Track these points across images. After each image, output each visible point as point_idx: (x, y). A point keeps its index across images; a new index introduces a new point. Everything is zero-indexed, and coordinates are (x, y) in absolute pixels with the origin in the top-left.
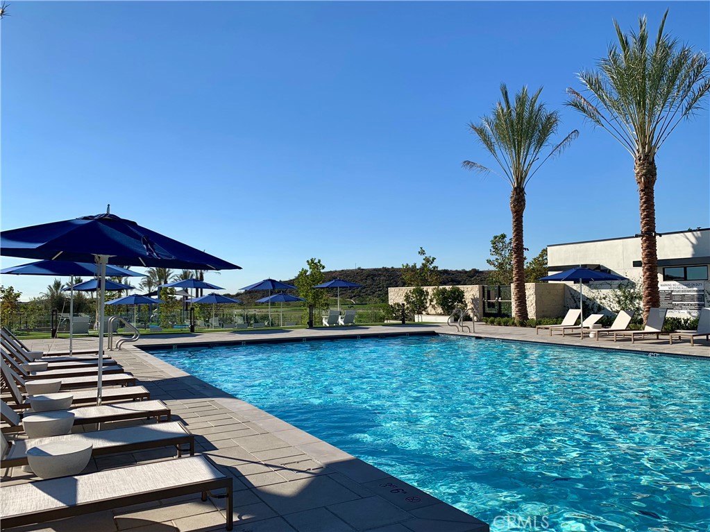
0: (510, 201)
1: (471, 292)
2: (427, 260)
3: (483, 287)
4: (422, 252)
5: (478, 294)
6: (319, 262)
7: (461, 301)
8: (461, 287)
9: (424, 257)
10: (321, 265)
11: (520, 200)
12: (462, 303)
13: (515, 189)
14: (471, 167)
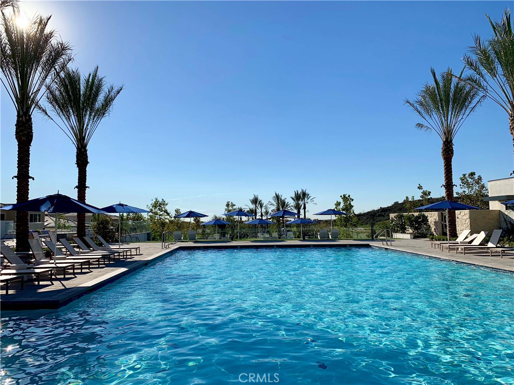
0: (441, 151)
1: (433, 217)
2: (425, 193)
3: (442, 213)
4: (420, 188)
5: (437, 218)
6: (349, 196)
7: (426, 224)
8: (426, 214)
9: (422, 191)
10: (351, 199)
11: (448, 150)
12: (427, 225)
13: (444, 142)
14: (422, 127)
